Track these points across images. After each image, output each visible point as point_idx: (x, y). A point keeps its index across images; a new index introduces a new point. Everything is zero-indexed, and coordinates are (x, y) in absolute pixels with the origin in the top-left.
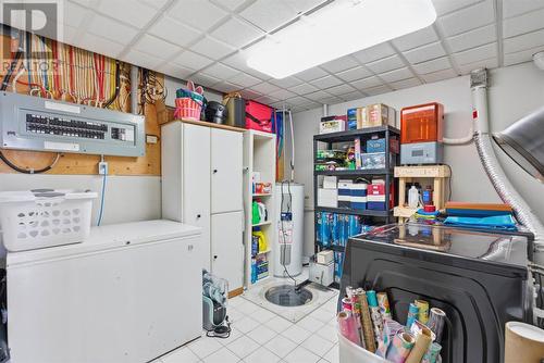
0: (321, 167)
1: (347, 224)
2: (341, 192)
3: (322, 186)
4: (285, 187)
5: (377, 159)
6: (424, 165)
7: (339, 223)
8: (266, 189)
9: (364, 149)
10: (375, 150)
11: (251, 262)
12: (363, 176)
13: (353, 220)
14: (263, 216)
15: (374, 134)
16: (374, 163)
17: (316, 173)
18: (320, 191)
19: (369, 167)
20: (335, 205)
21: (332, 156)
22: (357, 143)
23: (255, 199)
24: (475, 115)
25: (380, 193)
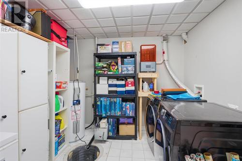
0: (99, 72)
1: (115, 103)
2: (110, 86)
3: (99, 83)
4: (76, 84)
5: (129, 69)
6: (150, 72)
7: (111, 103)
8: (63, 86)
9: (122, 63)
10: (128, 64)
11: (54, 139)
12: (123, 77)
13: (118, 100)
14: (61, 105)
15: (128, 55)
16: (128, 70)
17: (95, 75)
18: (98, 85)
19: (126, 72)
20: (107, 93)
21: (105, 65)
22: (119, 59)
23: (57, 93)
24: (164, 53)
25: (132, 86)
